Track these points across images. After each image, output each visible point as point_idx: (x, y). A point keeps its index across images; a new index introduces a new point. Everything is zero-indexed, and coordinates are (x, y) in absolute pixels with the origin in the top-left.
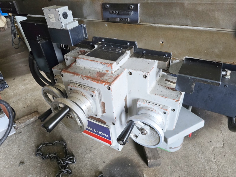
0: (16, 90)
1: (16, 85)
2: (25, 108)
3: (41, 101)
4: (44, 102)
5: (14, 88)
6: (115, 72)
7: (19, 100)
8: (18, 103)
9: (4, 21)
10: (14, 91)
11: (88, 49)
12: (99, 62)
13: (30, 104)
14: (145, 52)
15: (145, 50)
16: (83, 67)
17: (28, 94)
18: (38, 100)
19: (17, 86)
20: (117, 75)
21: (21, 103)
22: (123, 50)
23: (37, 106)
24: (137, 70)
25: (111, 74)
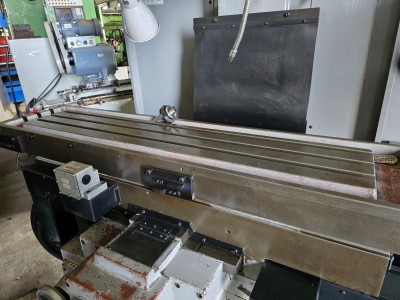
0: (8, 241)
1: (10, 230)
2: (17, 279)
3: (47, 265)
4: (52, 269)
5: (6, 238)
6: (150, 287)
7: (9, 262)
8: (6, 270)
9: (13, 111)
10: (5, 245)
11: (120, 223)
12: (127, 267)
13: (27, 272)
14: (205, 240)
15: (204, 236)
16: (103, 270)
17: (28, 251)
18: (42, 263)
19: (12, 234)
20: (153, 295)
21: (12, 271)
22: (171, 236)
23: (39, 277)
24: (187, 283)
25: (144, 292)
